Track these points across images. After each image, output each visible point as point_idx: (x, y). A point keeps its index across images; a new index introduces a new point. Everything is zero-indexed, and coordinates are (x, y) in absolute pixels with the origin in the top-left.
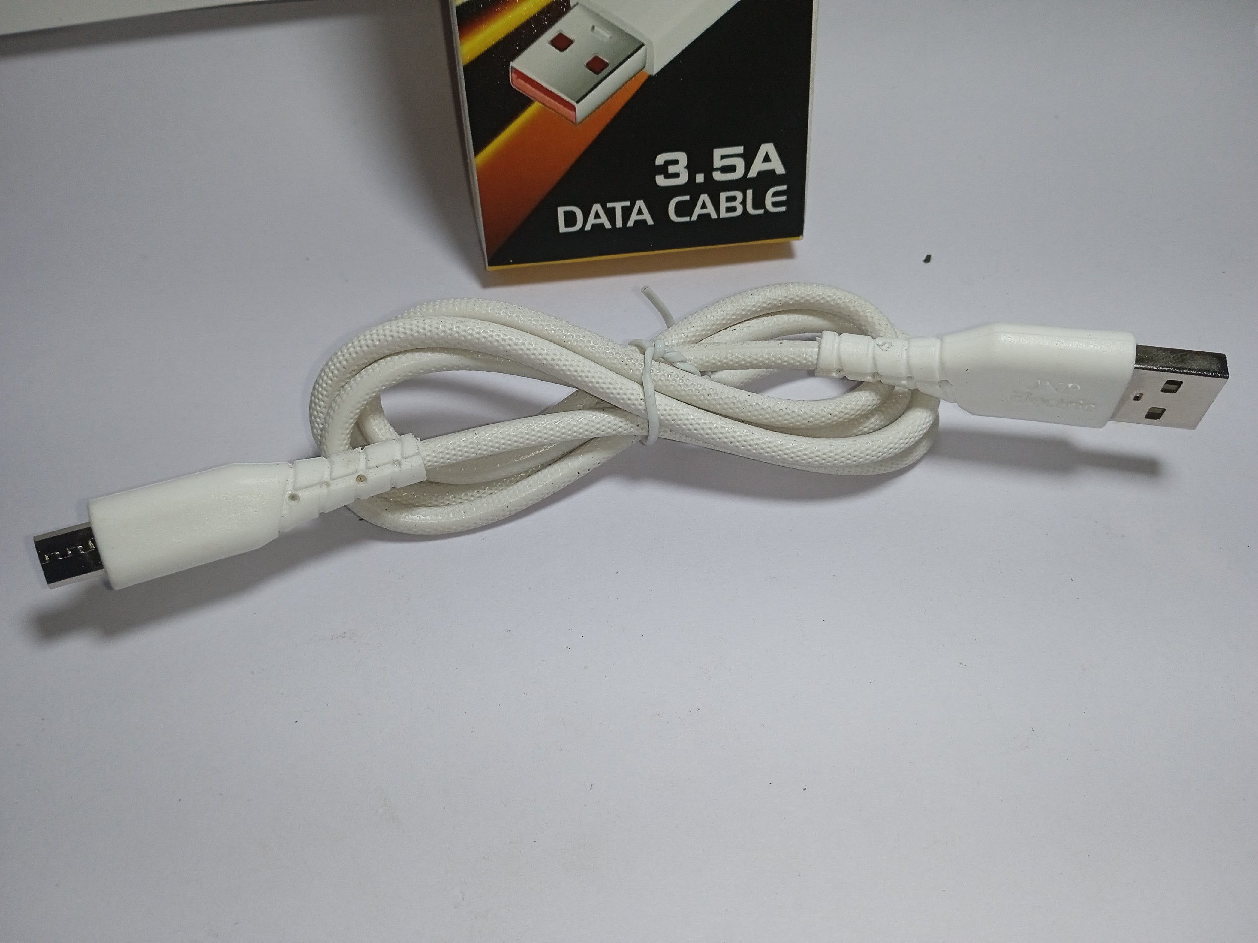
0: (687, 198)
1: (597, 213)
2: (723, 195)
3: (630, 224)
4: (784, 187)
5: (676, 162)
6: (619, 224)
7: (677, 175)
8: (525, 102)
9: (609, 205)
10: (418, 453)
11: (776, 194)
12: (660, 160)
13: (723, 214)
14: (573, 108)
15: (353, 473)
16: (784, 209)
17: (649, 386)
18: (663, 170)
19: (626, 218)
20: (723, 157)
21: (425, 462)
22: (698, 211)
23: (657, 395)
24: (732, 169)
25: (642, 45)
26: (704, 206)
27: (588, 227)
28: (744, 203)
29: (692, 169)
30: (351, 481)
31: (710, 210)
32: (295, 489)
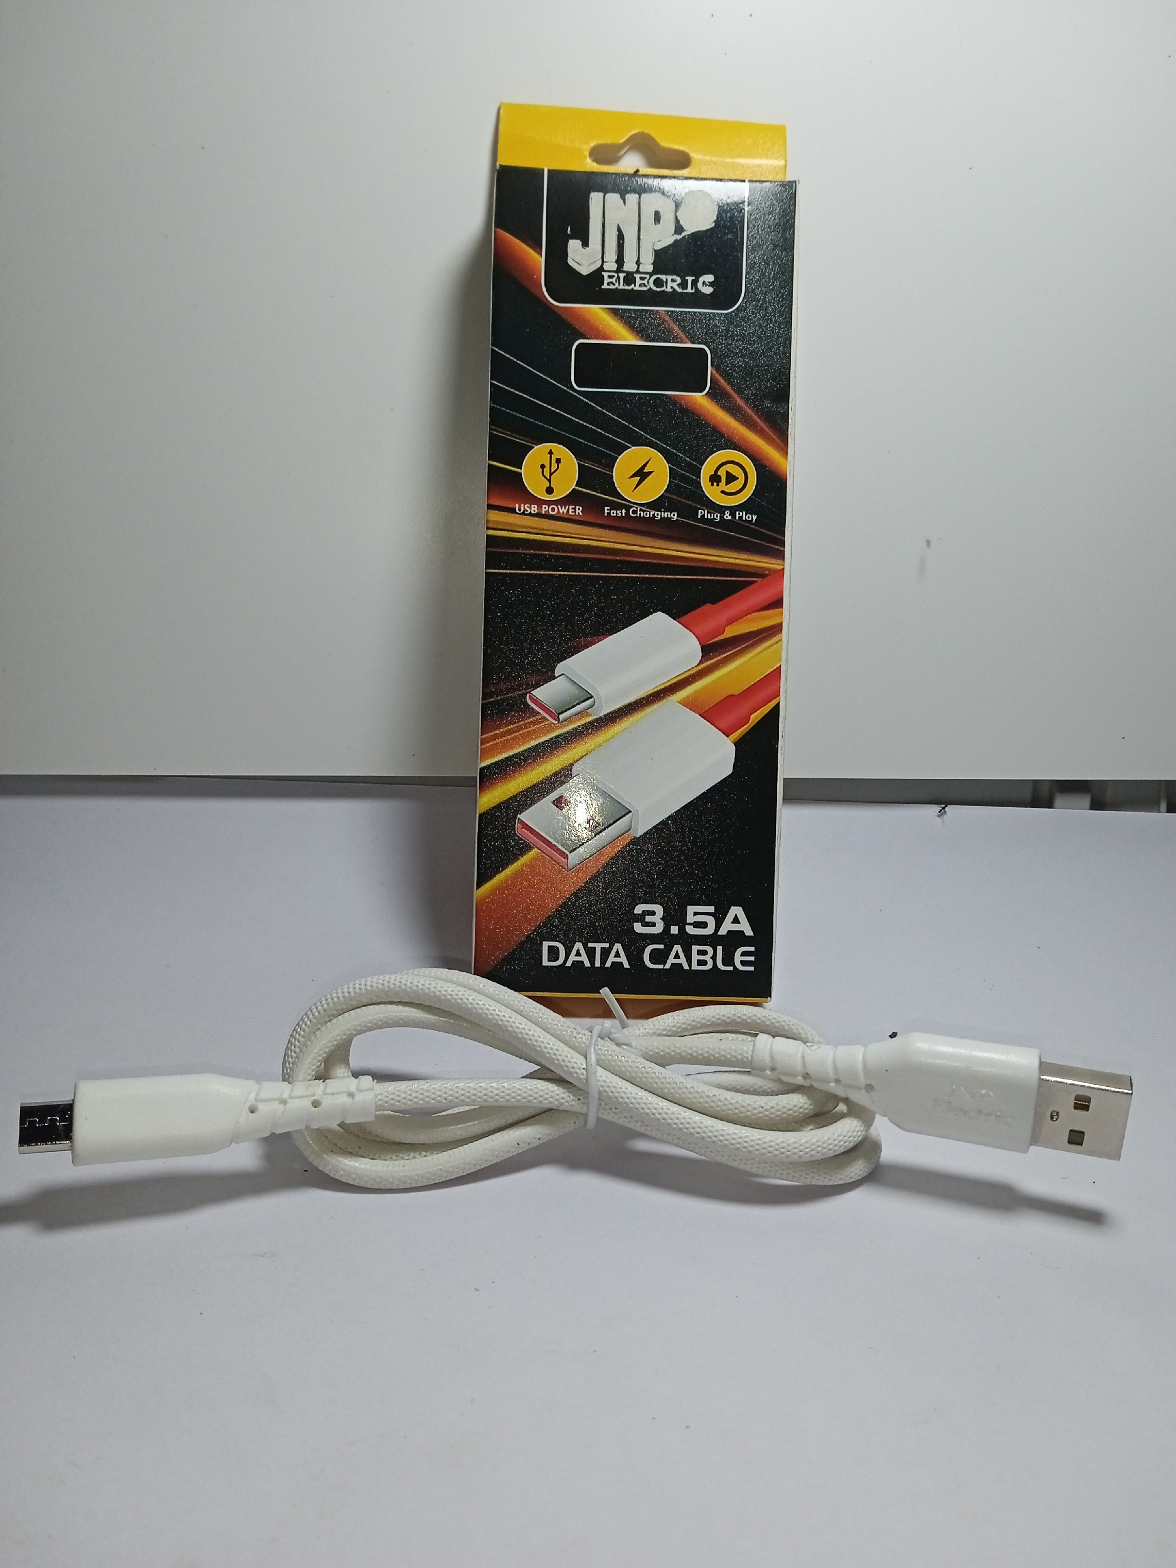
0: (662, 946)
1: (578, 950)
2: (695, 949)
3: (608, 965)
4: (753, 949)
5: (653, 913)
6: (598, 964)
7: (654, 924)
8: (525, 848)
9: (590, 945)
10: (372, 1089)
11: (744, 954)
12: (639, 909)
13: (695, 967)
14: (566, 857)
15: (310, 1096)
16: (752, 969)
17: (593, 1058)
18: (641, 918)
19: (604, 959)
20: (695, 914)
21: (377, 1100)
22: (671, 960)
23: (599, 1068)
24: (704, 925)
25: (630, 811)
26: (676, 956)
27: (569, 964)
28: (714, 958)
29: (667, 920)
30: (307, 1103)
31: (683, 960)
32: (256, 1100)
